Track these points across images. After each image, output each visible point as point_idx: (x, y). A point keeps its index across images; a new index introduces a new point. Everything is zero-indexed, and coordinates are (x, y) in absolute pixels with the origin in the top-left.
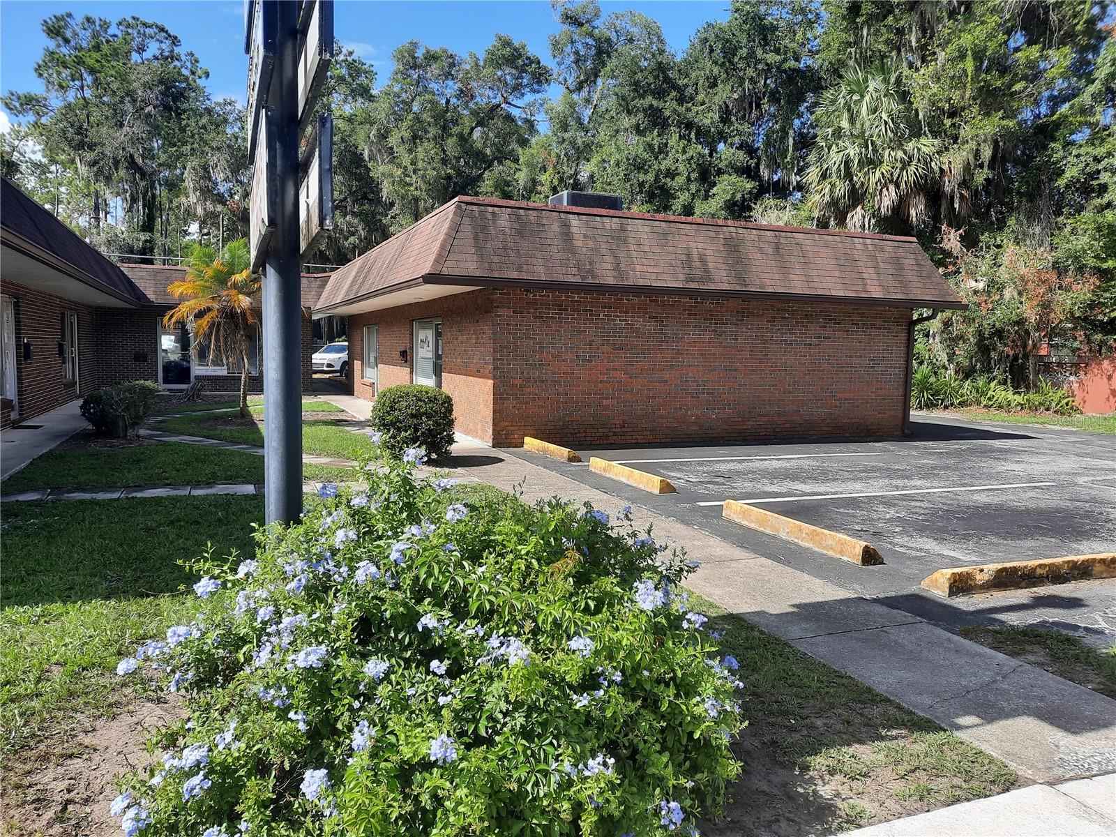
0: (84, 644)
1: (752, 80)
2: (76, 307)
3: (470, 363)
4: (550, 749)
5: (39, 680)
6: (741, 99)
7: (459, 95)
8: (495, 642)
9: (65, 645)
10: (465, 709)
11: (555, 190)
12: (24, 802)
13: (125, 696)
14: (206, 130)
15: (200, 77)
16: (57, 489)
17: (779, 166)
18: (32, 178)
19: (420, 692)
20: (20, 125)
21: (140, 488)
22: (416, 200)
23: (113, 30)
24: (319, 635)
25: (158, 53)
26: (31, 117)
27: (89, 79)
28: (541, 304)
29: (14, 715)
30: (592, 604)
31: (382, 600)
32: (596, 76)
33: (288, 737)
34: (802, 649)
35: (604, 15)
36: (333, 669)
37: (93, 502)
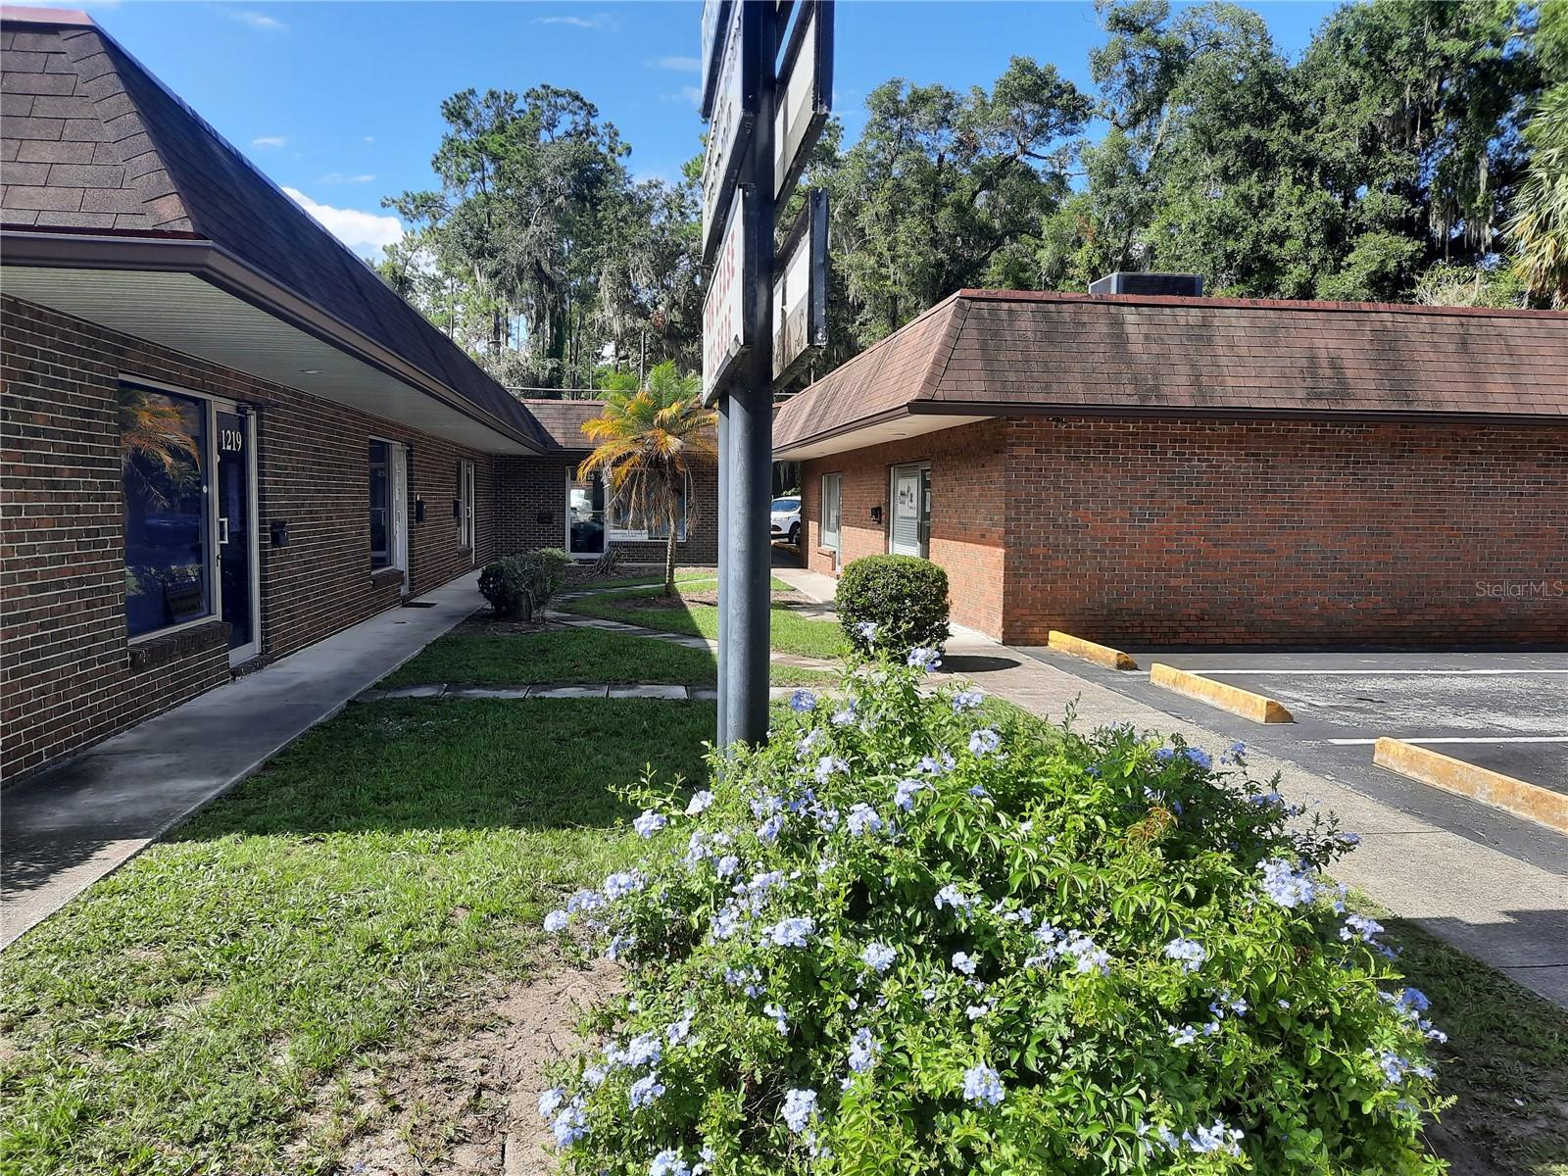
0: (492, 883)
1: (1417, 85)
2: (475, 455)
3: (971, 524)
4: (1135, 1103)
5: (443, 926)
6: (1397, 117)
7: (958, 148)
8: (1045, 935)
9: (471, 883)
10: (1008, 1027)
11: (1094, 273)
12: (434, 1080)
13: (543, 957)
14: (626, 223)
15: (620, 155)
16: (455, 684)
17: (1462, 214)
18: (425, 296)
19: (939, 996)
20: (413, 232)
21: (548, 685)
22: (894, 298)
23: (520, 105)
24: (799, 902)
25: (570, 128)
26: (426, 222)
27: (491, 169)
28: (1079, 439)
29: (418, 967)
30: (1192, 891)
31: (884, 859)
32: (1161, 101)
33: (765, 1039)
34: (1526, 985)
35: (1173, 13)
36: (820, 951)
37: (496, 702)
